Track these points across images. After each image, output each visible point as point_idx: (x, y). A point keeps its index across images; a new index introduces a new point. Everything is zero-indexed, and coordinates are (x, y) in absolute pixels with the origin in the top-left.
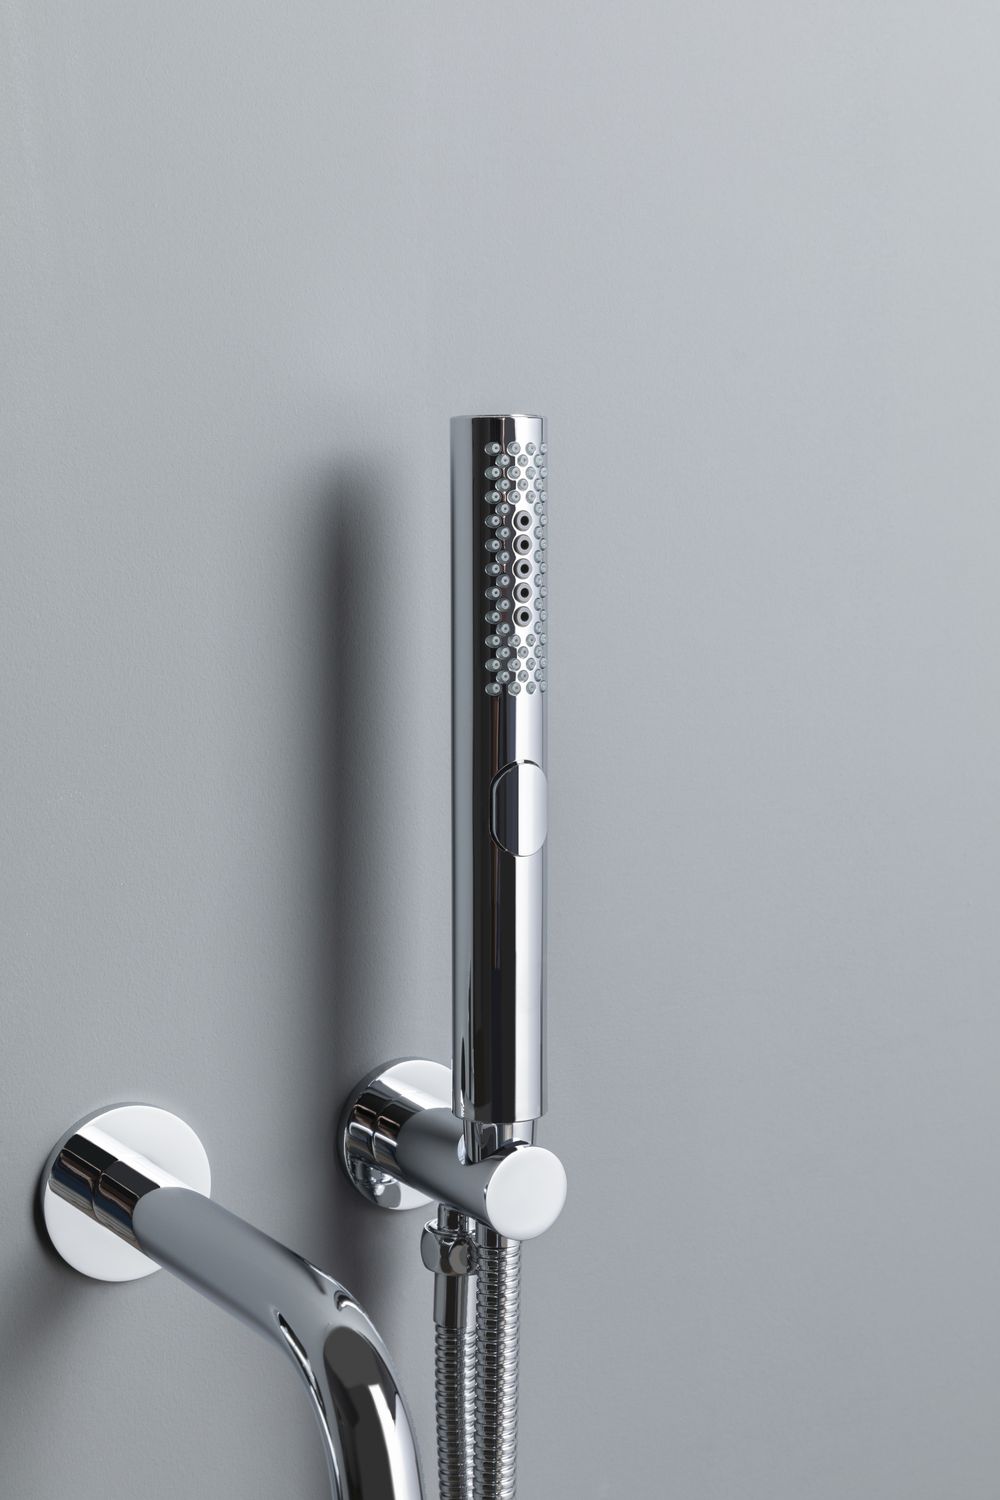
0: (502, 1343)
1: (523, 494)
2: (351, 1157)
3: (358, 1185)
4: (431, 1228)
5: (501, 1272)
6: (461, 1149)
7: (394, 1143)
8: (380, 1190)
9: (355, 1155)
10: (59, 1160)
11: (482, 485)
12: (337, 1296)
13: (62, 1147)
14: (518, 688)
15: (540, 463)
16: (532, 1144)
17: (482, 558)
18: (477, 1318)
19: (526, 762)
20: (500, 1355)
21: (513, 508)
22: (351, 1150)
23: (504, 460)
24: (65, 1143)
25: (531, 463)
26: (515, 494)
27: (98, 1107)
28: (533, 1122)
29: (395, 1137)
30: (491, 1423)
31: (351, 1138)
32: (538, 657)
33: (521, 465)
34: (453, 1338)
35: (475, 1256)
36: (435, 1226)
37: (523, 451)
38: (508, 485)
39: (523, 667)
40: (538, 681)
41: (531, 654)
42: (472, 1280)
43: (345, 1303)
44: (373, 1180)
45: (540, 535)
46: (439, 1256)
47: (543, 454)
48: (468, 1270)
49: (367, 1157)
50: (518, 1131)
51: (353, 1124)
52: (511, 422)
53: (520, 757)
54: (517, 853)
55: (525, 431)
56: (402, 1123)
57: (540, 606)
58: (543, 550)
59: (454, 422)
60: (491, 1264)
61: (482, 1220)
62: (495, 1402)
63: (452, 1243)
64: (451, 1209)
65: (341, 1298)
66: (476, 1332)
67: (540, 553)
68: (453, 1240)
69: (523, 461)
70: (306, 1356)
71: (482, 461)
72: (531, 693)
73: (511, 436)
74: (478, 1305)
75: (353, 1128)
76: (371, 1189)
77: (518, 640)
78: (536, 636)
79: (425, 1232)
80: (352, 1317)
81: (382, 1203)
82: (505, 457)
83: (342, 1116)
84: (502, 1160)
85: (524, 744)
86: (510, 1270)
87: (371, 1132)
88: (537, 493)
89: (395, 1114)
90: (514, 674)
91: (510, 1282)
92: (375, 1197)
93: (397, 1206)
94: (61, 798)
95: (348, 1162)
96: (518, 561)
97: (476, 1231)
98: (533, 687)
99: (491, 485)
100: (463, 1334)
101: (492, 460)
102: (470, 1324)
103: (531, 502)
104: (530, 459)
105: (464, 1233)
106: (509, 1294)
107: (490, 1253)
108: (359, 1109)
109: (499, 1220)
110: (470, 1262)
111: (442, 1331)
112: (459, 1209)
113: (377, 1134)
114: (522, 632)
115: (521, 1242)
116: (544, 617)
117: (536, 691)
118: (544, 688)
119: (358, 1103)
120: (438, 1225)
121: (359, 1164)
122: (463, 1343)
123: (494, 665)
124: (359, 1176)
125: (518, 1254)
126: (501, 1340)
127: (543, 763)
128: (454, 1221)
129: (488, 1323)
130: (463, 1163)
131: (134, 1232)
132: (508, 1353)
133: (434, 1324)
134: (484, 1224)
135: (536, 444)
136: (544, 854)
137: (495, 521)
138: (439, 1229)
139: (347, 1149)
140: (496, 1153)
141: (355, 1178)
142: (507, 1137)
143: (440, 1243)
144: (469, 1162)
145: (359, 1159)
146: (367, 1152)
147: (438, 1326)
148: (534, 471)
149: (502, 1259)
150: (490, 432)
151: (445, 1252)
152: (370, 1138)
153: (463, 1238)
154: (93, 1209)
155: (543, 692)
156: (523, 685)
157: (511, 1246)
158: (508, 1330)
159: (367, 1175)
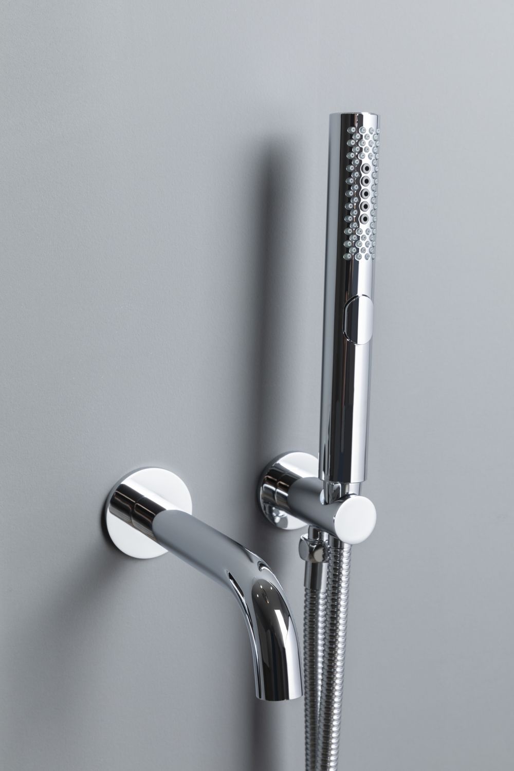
0: (340, 598)
1: (367, 154)
2: (264, 502)
3: (267, 516)
4: (305, 539)
5: (341, 561)
6: (322, 497)
7: (286, 494)
8: (277, 520)
9: (266, 501)
10: (113, 497)
11: (345, 149)
12: (259, 563)
13: (115, 491)
14: (361, 256)
15: (376, 139)
16: (359, 495)
17: (344, 187)
18: (327, 584)
19: (363, 295)
20: (338, 604)
21: (361, 161)
22: (264, 499)
23: (358, 136)
24: (116, 488)
25: (371, 138)
26: (362, 154)
27: (135, 468)
28: (360, 484)
29: (287, 492)
30: (333, 639)
31: (264, 493)
32: (371, 241)
33: (366, 139)
34: (314, 595)
35: (327, 553)
36: (307, 538)
37: (367, 132)
38: (359, 150)
39: (364, 246)
40: (371, 253)
41: (368, 239)
42: (325, 565)
43: (263, 568)
44: (274, 514)
45: (375, 176)
46: (308, 553)
47: (377, 134)
48: (323, 561)
49: (272, 502)
50: (352, 488)
51: (266, 485)
52: (361, 117)
53: (360, 293)
54: (356, 342)
55: (369, 121)
56: (290, 485)
57: (373, 214)
58: (376, 184)
59: (331, 116)
60: (335, 557)
61: (332, 533)
62: (335, 628)
63: (315, 546)
64: (315, 528)
65: (261, 565)
66: (327, 591)
67: (374, 186)
68: (315, 545)
69: (367, 137)
70: (243, 595)
71: (346, 136)
72: (367, 259)
73: (361, 124)
74: (328, 578)
75: (266, 487)
76: (273, 519)
77: (361, 231)
78: (371, 230)
79: (301, 540)
80: (266, 575)
81: (279, 526)
82: (358, 134)
83: (259, 482)
84: (342, 502)
85: (363, 287)
86: (345, 560)
87: (274, 488)
88: (374, 155)
89: (287, 480)
90: (358, 249)
91: (344, 566)
92: (275, 523)
93: (286, 527)
94: (122, 307)
95: (262, 505)
96: (363, 190)
97: (328, 540)
98: (368, 256)
99: (350, 149)
100: (319, 593)
101: (350, 136)
102: (323, 588)
103: (371, 159)
104: (371, 136)
105: (321, 540)
106: (344, 572)
107: (335, 551)
108: (268, 478)
109: (341, 533)
110: (324, 556)
111: (308, 591)
112: (319, 527)
113: (278, 490)
114: (364, 227)
115: (351, 545)
116: (375, 220)
117: (370, 259)
118: (374, 257)
119: (267, 475)
120: (308, 536)
121: (267, 506)
122: (319, 598)
123: (348, 244)
124: (268, 512)
125: (350, 552)
126: (339, 596)
127: (372, 296)
128: (316, 534)
129: (333, 587)
130: (323, 504)
131: (154, 533)
132: (342, 603)
133: (304, 588)
134: (333, 536)
135: (374, 128)
136: (370, 343)
137: (351, 168)
138: (309, 538)
139: (262, 498)
140: (341, 499)
141: (266, 513)
142: (347, 491)
143: (309, 545)
144: (326, 503)
145: (268, 503)
146: (273, 500)
147: (306, 589)
148: (372, 143)
149: (341, 555)
150: (349, 121)
151: (312, 552)
152: (274, 492)
153: (321, 545)
154: (131, 522)
155: (373, 259)
156: (363, 255)
157: (346, 547)
158: (343, 591)
159: (271, 511)
